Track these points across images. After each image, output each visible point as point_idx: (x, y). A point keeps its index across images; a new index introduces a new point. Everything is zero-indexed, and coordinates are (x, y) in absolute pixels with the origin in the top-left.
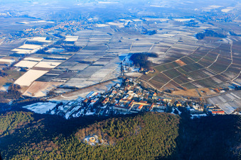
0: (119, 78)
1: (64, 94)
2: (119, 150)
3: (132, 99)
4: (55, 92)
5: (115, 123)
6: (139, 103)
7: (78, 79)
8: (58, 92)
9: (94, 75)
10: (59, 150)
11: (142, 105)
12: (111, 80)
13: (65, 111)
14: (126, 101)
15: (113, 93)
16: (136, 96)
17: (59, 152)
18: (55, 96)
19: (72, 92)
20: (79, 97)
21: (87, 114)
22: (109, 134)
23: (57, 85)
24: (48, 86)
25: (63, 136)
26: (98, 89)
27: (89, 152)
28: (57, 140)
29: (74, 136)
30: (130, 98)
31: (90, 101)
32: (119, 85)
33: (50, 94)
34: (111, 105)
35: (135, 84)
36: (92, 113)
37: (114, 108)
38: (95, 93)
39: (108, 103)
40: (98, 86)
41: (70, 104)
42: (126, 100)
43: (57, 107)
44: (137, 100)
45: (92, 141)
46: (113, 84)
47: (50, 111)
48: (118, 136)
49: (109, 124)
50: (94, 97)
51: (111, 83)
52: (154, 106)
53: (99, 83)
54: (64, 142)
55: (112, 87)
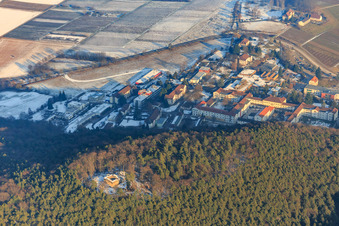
0: (223, 36)
1: (72, 72)
2: (176, 209)
3: (247, 92)
4: (52, 66)
5: (178, 145)
6: (265, 103)
7: (116, 35)
8: (58, 67)
9: (158, 27)
10: (26, 200)
11: (271, 106)
12: (202, 41)
13: (69, 116)
14: (230, 97)
15: (201, 74)
16: (262, 83)
17: (23, 206)
18: (49, 77)
19: (94, 67)
20: (111, 82)
21: (124, 123)
22: (155, 169)
23: (57, 48)
24: (36, 52)
25: (41, 169)
26: (163, 63)
27: (99, 208)
28: (25, 177)
29: (66, 170)
30: (243, 89)
31: (135, 93)
32: (219, 54)
33: (38, 72)
34: (190, 105)
35: (264, 52)
36: (135, 123)
37: (196, 111)
38: (154, 73)
39: (182, 99)
40: (165, 54)
41: (84, 98)
42: (230, 92)
43: (50, 104)
44: (262, 93)
45: (110, 183)
46: (206, 51)
47: (31, 113)
48: (177, 175)
49: (161, 146)
50: (149, 83)
51: (199, 47)
52: (303, 111)
53: (169, 49)
54: (41, 183)
55: (200, 59)
